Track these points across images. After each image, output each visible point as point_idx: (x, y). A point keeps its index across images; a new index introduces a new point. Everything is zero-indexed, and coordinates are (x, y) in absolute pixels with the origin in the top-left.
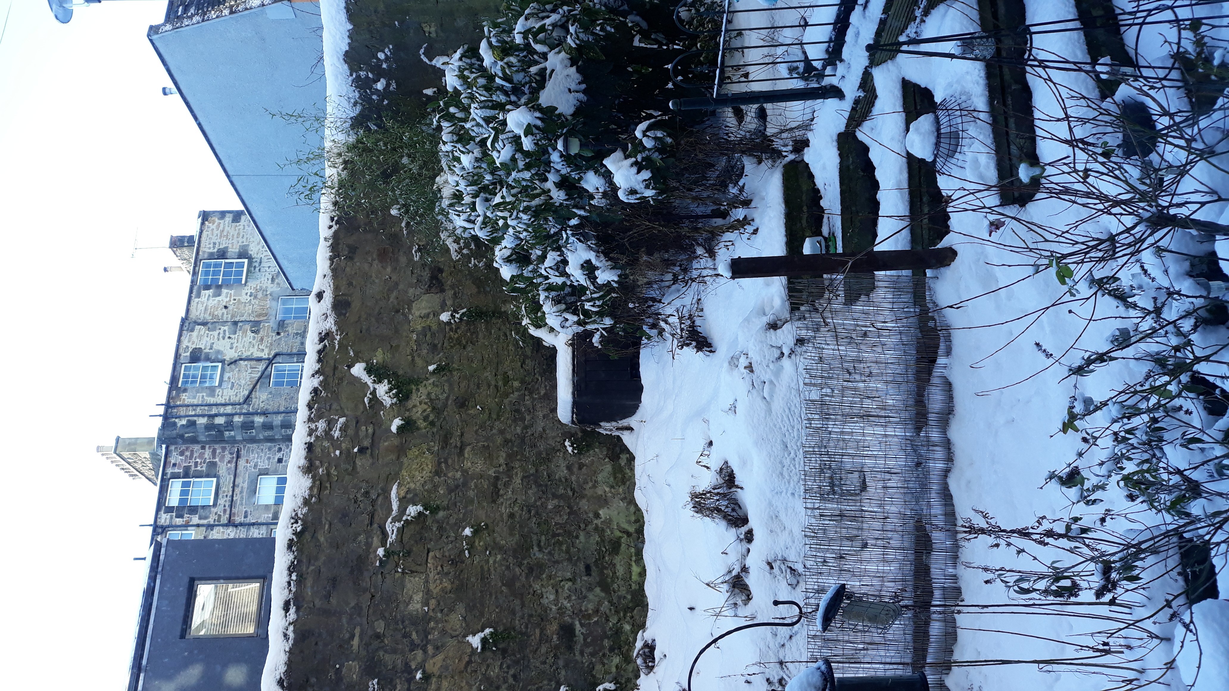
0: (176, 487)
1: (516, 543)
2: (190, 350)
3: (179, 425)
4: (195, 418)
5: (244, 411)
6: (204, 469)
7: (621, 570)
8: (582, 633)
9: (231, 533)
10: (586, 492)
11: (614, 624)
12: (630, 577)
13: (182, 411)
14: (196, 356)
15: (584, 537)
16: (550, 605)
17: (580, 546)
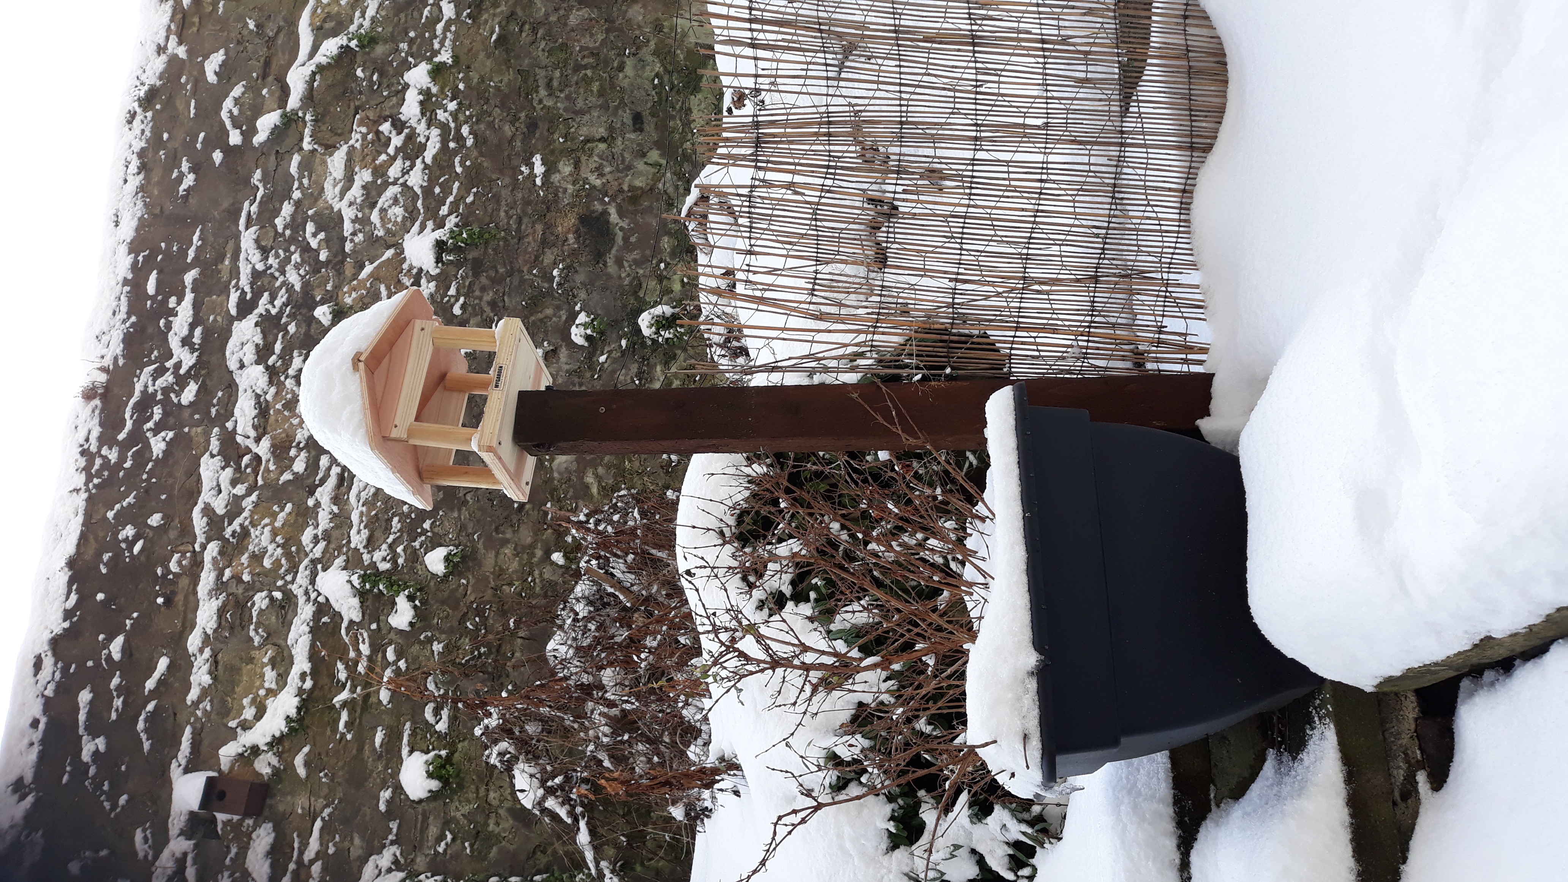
1: (508, 85)
8: (621, 229)
15: (635, 66)
16: (564, 184)
17: (625, 83)
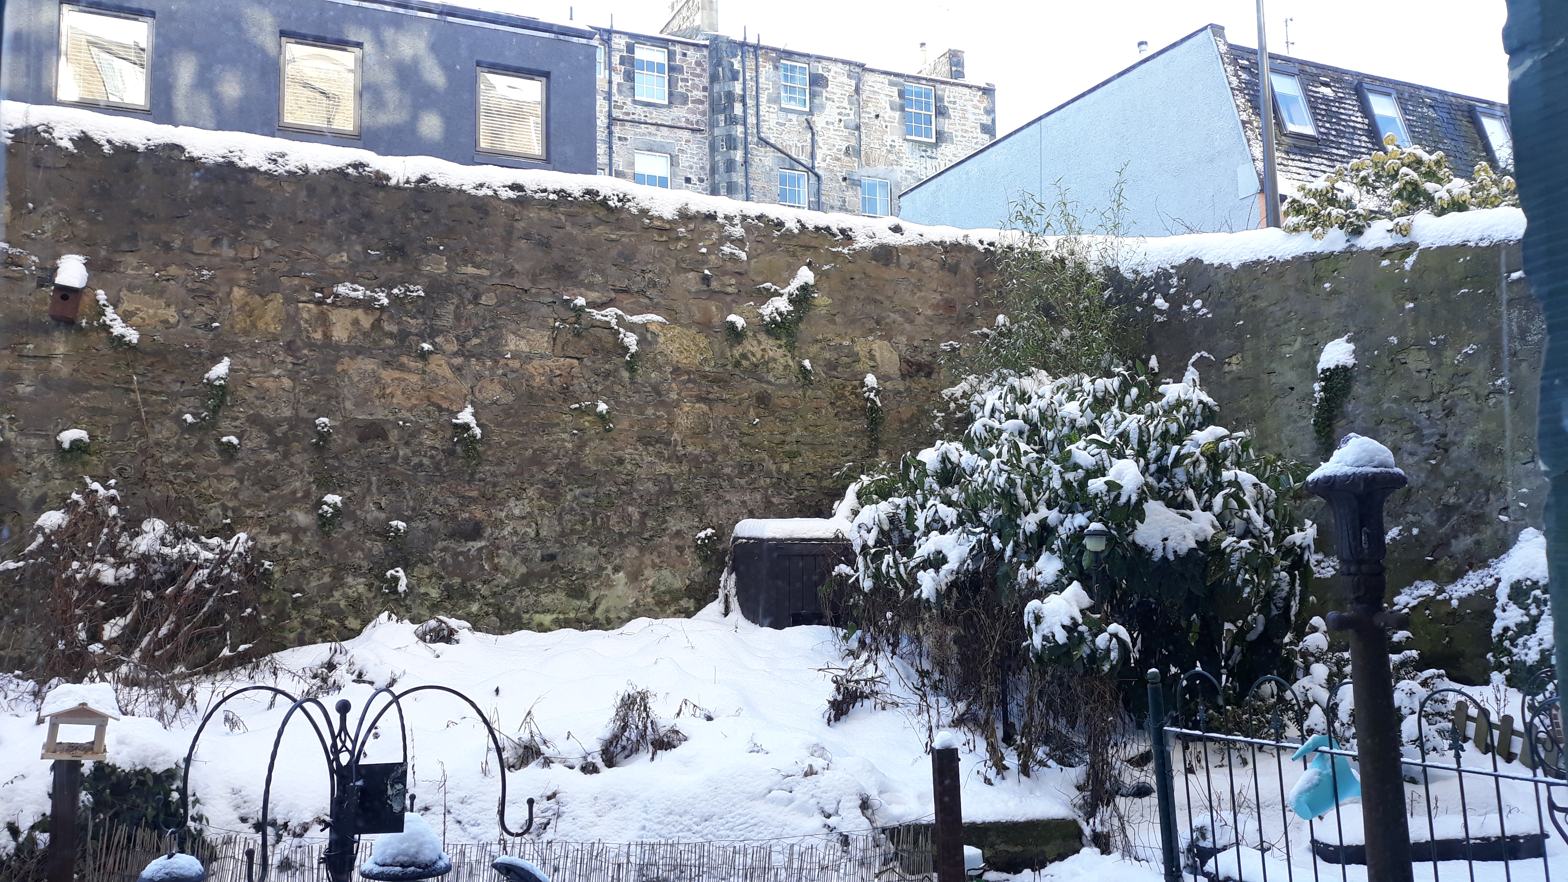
0: (659, 56)
1: (586, 467)
2: (826, 74)
3: (733, 60)
4: (741, 79)
5: (749, 138)
6: (680, 90)
7: (546, 599)
8: (469, 550)
9: (602, 121)
10: (647, 556)
11: (479, 590)
12: (537, 612)
13: (750, 63)
14: (817, 81)
15: (590, 553)
16: (506, 509)
17: (579, 547)
